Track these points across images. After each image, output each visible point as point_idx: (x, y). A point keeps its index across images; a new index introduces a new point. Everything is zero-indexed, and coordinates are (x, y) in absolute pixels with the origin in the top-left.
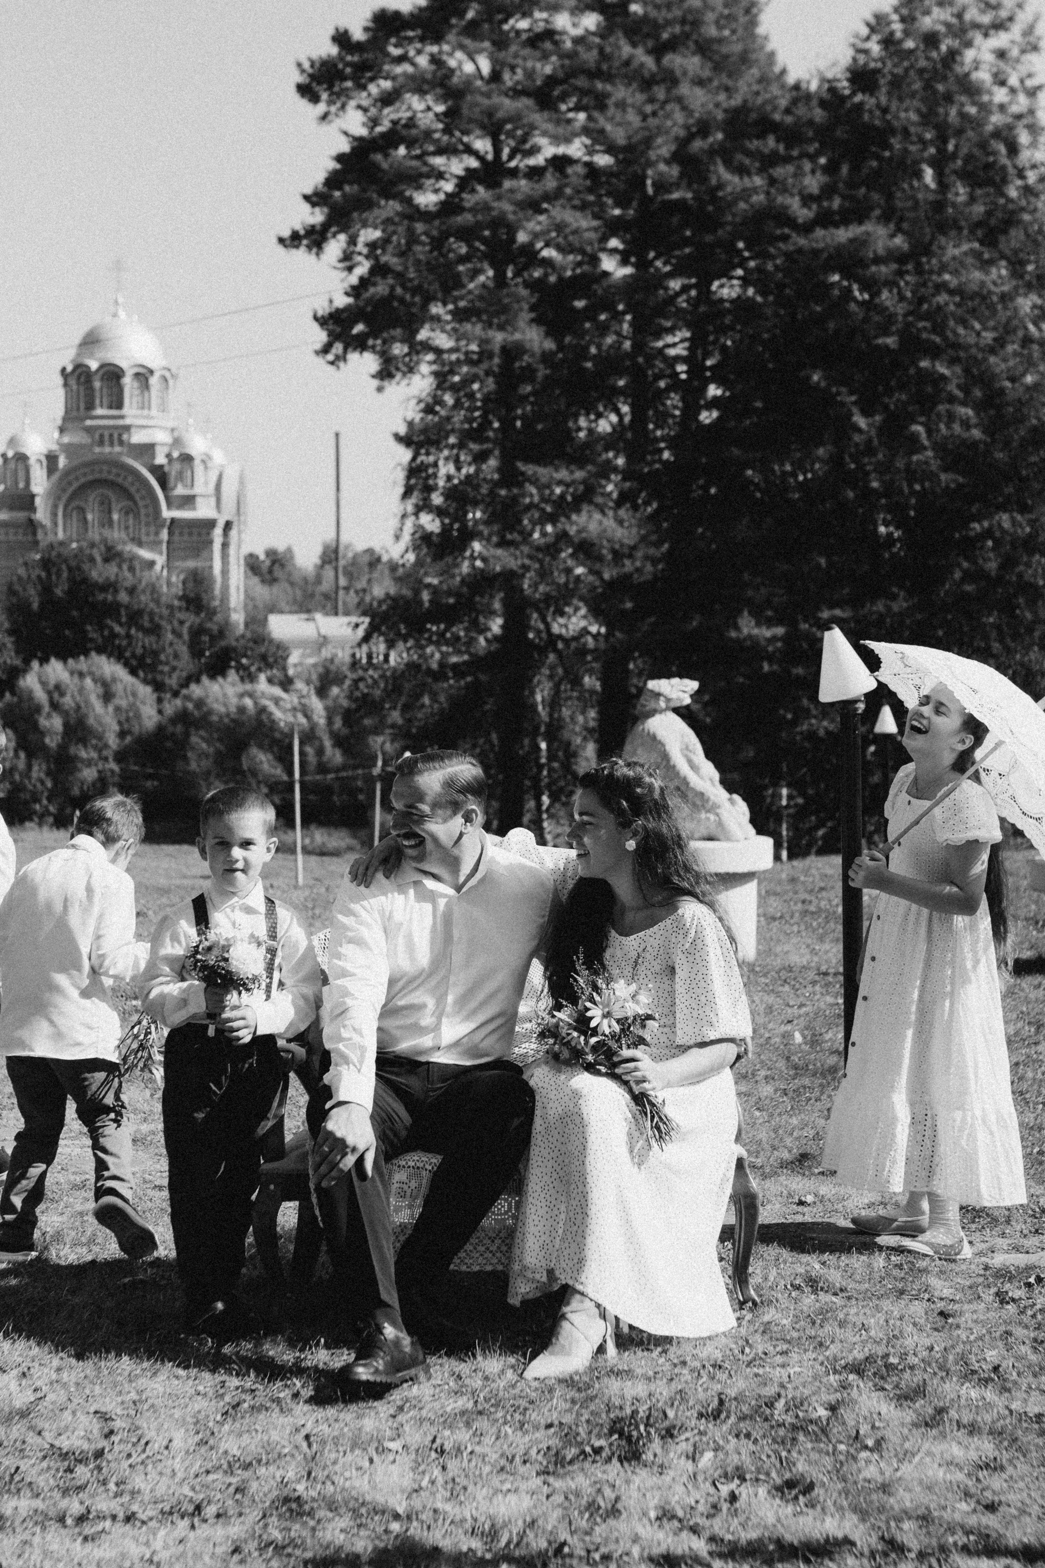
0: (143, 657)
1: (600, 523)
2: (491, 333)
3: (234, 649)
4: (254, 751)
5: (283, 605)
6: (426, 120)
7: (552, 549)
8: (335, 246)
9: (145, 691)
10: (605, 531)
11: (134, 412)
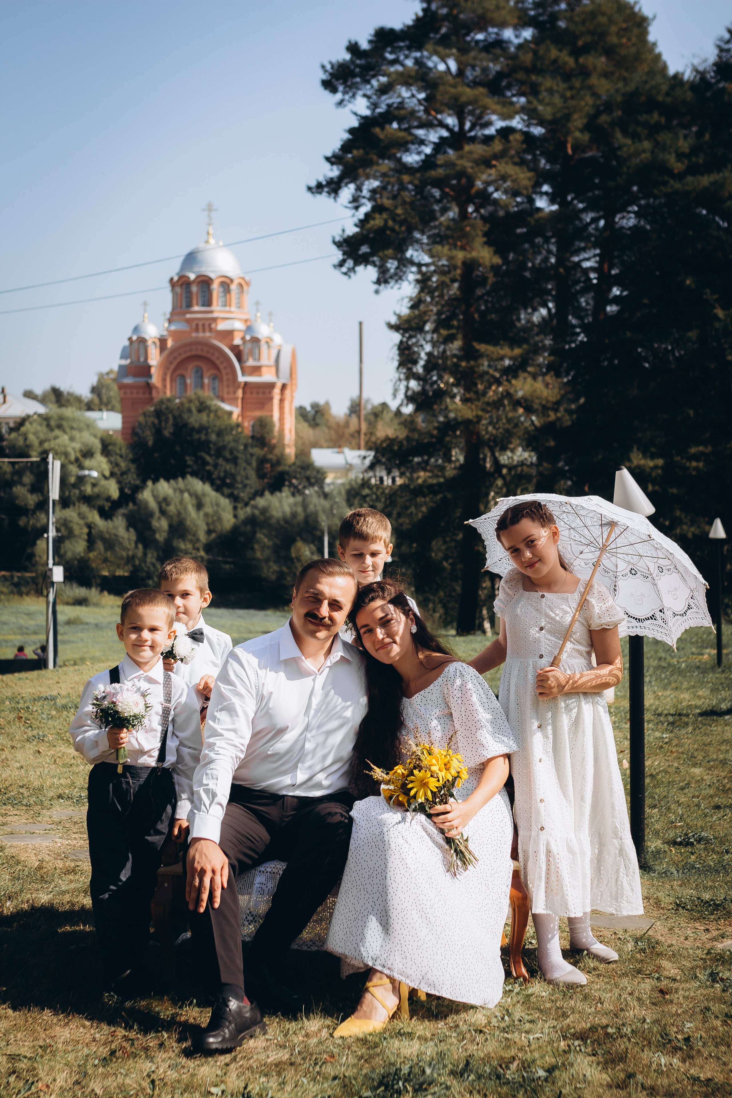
0: (225, 477)
1: (532, 386)
2: (455, 252)
3: (287, 473)
4: (300, 544)
5: (323, 442)
6: (412, 104)
7: (498, 404)
8: (347, 192)
9: (225, 502)
10: (535, 391)
11: (219, 308)
